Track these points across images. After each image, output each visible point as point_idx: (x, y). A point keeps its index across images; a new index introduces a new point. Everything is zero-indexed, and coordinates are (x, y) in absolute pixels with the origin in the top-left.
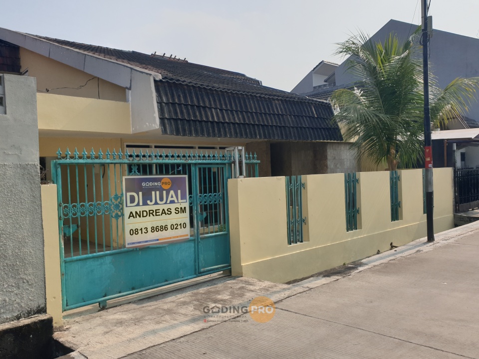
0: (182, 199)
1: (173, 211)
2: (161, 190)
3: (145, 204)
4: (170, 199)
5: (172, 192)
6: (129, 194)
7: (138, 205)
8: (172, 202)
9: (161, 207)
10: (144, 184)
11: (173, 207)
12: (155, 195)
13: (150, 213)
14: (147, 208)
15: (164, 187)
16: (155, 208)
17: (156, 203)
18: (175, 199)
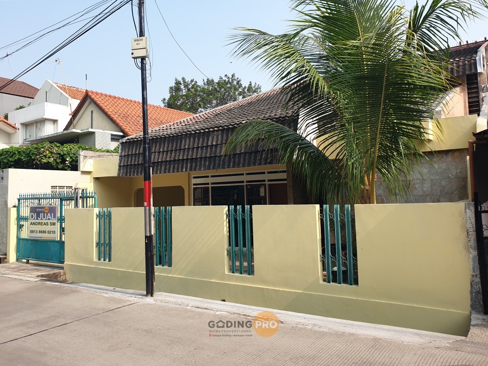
0: (54, 218)
1: (49, 224)
2: (44, 213)
3: (37, 219)
4: (48, 217)
5: (49, 214)
6: (31, 214)
7: (34, 219)
8: (49, 219)
9: (44, 221)
10: (37, 210)
11: (49, 221)
12: (41, 215)
13: (39, 224)
14: (38, 221)
15: (46, 211)
16: (41, 221)
17: (42, 219)
18: (50, 217)
